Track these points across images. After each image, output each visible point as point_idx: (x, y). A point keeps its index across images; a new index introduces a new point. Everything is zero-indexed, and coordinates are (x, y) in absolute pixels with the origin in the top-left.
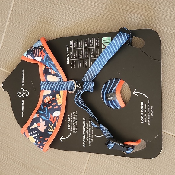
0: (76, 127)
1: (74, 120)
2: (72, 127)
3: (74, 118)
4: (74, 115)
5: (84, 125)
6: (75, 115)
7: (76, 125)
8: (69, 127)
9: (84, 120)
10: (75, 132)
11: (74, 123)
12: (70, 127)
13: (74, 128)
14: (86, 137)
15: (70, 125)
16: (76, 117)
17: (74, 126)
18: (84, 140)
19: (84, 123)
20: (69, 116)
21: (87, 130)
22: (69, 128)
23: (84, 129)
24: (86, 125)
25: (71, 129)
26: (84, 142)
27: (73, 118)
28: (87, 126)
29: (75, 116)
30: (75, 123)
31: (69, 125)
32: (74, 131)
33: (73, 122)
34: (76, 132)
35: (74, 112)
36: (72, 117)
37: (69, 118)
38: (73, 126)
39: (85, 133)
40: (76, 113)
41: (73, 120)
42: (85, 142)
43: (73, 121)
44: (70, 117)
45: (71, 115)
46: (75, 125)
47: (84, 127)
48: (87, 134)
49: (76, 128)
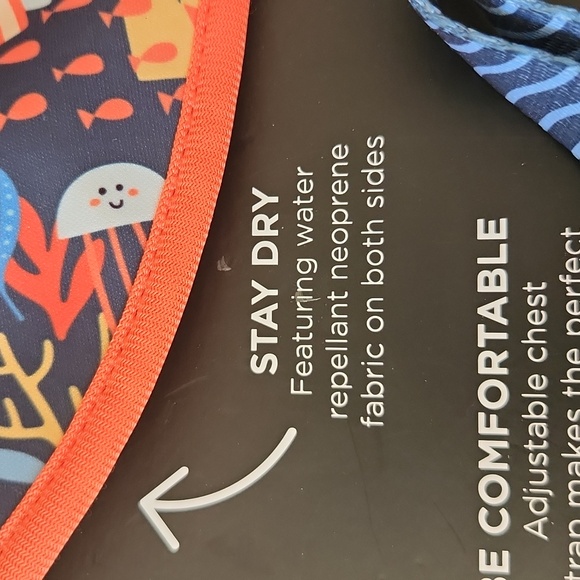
0: (375, 340)
1: (340, 256)
2: (318, 344)
3: (341, 221)
4: (339, 188)
5: (493, 311)
6: (357, 180)
7: (376, 321)
8: (263, 349)
9: (492, 248)
10: (357, 407)
11: (339, 288)
12: (285, 352)
13: (340, 364)
14: (519, 475)
15: (287, 317)
16: (376, 212)
17: (340, 327)
18: (494, 520)
19: (493, 279)
20: (268, 210)
21: (538, 383)
22: (264, 365)
23: (492, 365)
24: (516, 309)
25: (304, 371)
26: (495, 545)
27: (322, 226)
28: (537, 319)
29: (355, 200)
30: (359, 294)
31: (265, 317)
32: (339, 401)
33: (321, 284)
34: (376, 407)
35: (340, 153)
36: (305, 214)
37: (263, 226)
38: (322, 331)
39: (511, 417)
40: (376, 159)
41: (321, 249)
42: (514, 540)
43: (326, 263)
44: (285, 211)
45: (305, 187)
46: (356, 314)
47: (483, 335)
48: (538, 429)
49: (376, 355)
